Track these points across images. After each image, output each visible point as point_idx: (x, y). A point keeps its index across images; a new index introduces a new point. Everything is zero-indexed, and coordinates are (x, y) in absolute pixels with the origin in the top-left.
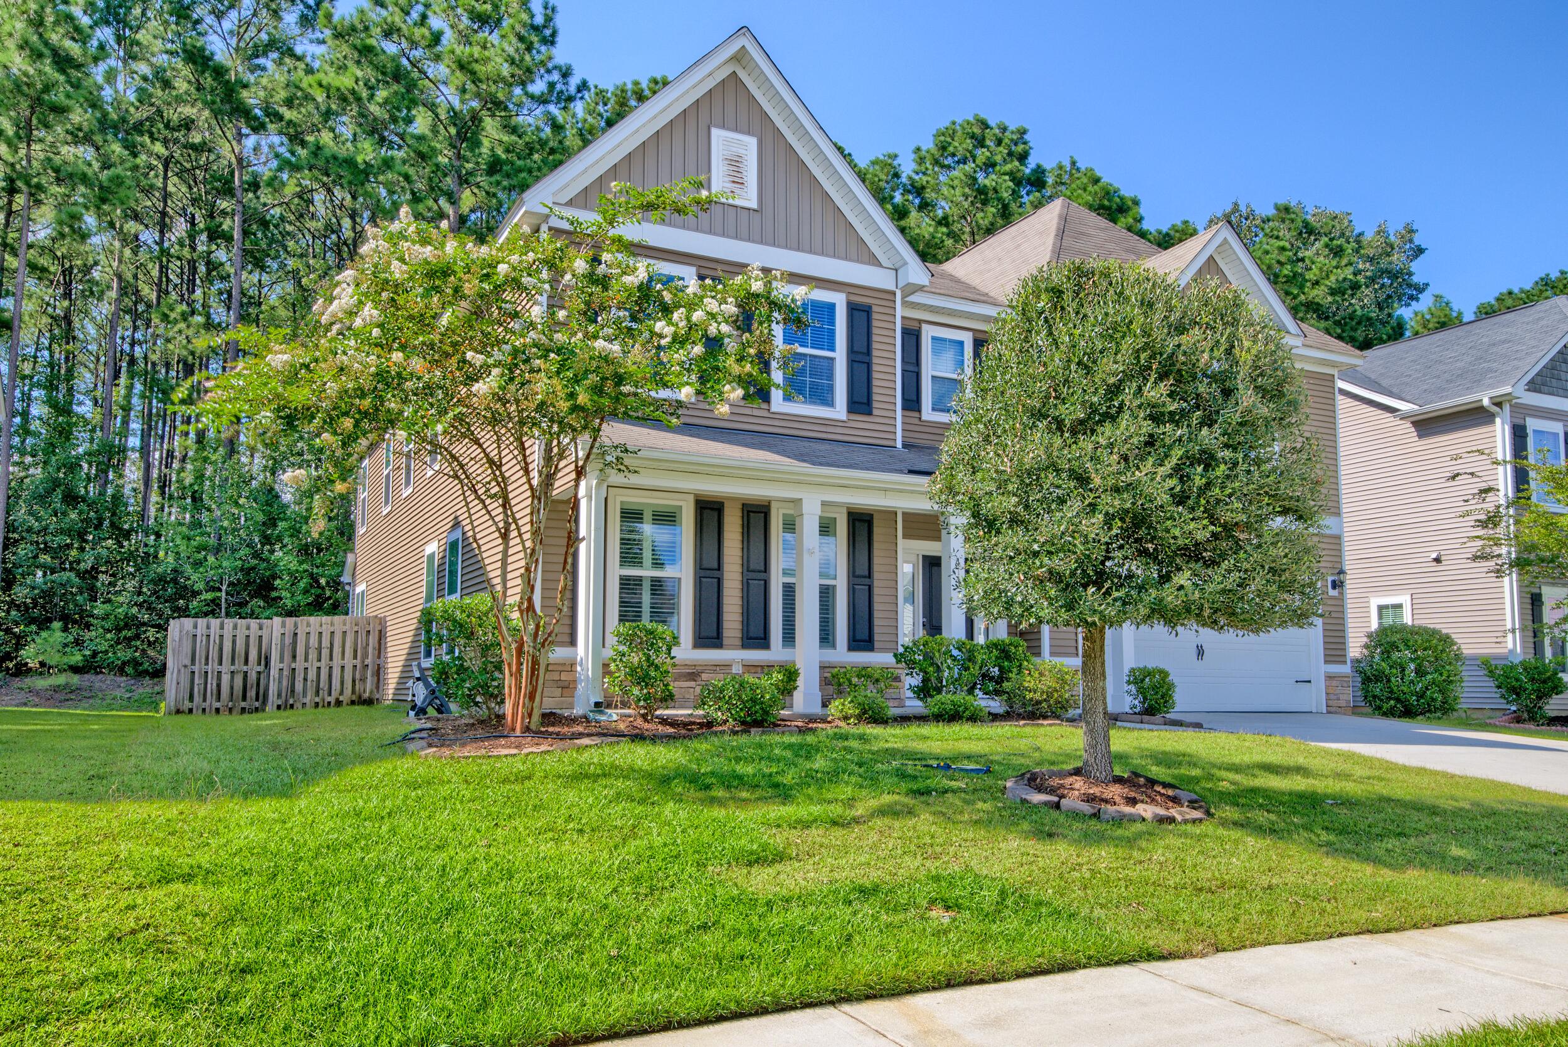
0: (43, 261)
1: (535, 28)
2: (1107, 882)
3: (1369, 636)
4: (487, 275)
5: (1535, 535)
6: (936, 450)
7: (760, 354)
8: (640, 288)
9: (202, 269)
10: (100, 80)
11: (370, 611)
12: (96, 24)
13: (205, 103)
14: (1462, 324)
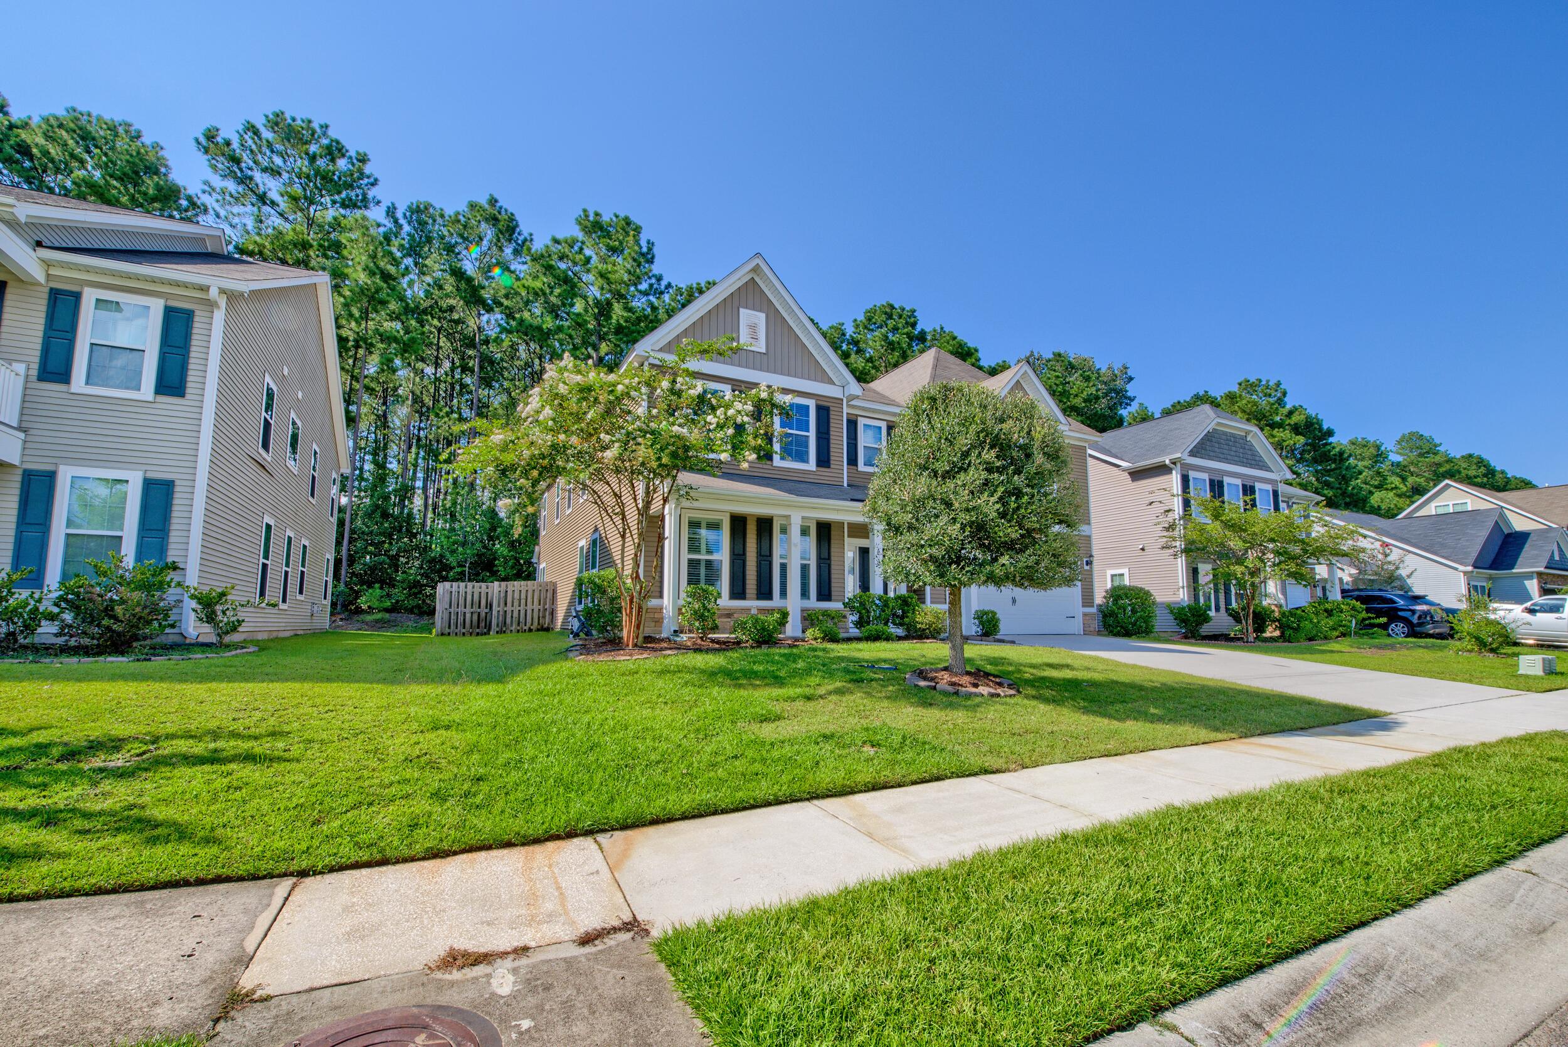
0: (373, 385)
1: (643, 255)
2: (962, 730)
3: (1106, 591)
4: (612, 391)
5: (1194, 535)
6: (866, 488)
7: (766, 434)
8: (698, 396)
9: (457, 388)
10: (405, 286)
11: (547, 579)
12: (404, 256)
13: (461, 298)
14: (1154, 419)
